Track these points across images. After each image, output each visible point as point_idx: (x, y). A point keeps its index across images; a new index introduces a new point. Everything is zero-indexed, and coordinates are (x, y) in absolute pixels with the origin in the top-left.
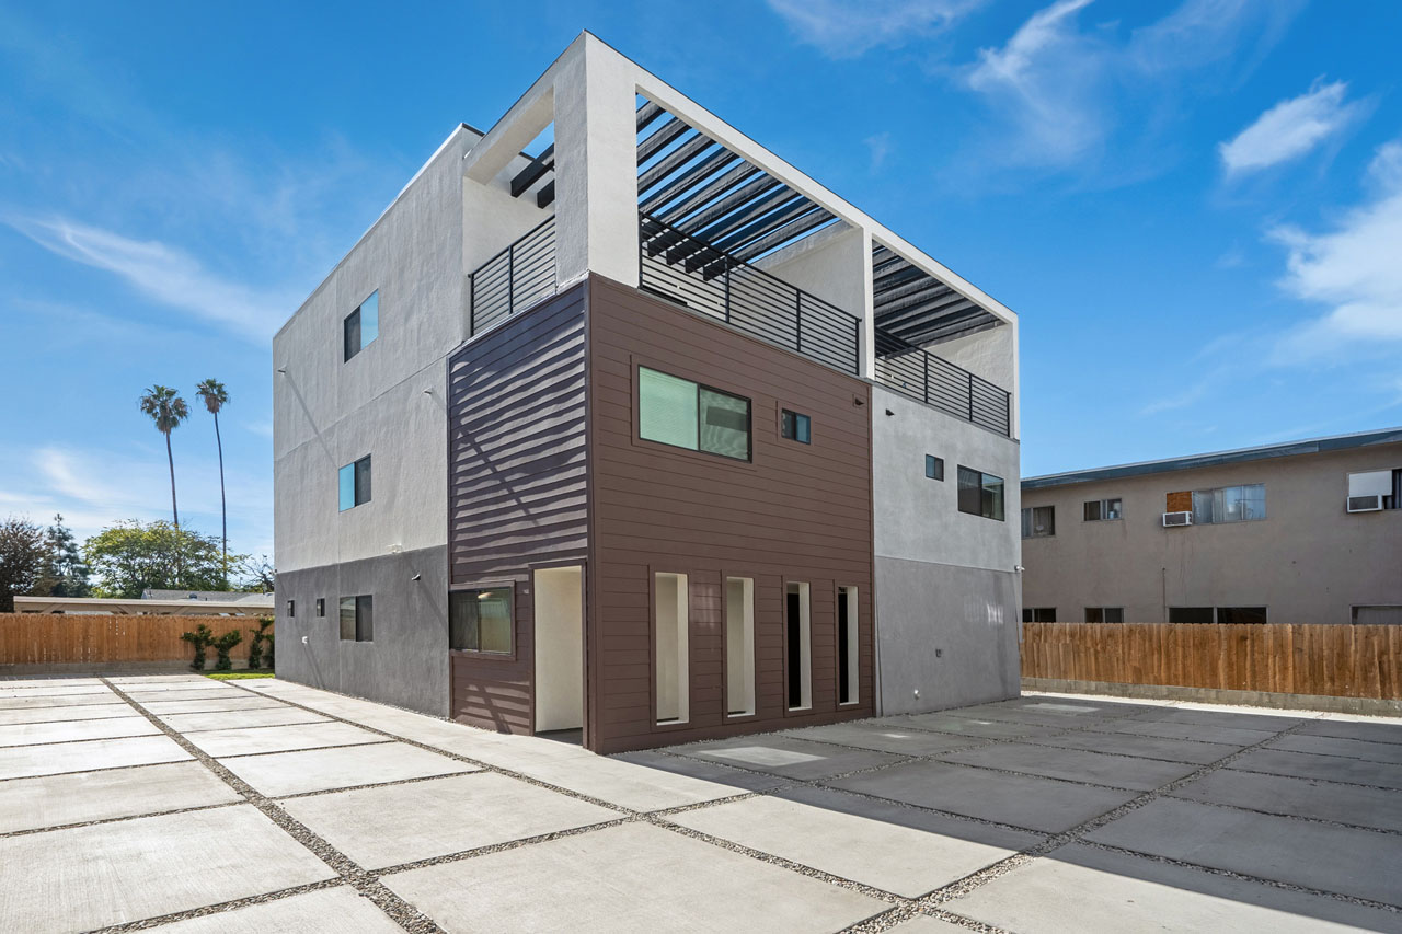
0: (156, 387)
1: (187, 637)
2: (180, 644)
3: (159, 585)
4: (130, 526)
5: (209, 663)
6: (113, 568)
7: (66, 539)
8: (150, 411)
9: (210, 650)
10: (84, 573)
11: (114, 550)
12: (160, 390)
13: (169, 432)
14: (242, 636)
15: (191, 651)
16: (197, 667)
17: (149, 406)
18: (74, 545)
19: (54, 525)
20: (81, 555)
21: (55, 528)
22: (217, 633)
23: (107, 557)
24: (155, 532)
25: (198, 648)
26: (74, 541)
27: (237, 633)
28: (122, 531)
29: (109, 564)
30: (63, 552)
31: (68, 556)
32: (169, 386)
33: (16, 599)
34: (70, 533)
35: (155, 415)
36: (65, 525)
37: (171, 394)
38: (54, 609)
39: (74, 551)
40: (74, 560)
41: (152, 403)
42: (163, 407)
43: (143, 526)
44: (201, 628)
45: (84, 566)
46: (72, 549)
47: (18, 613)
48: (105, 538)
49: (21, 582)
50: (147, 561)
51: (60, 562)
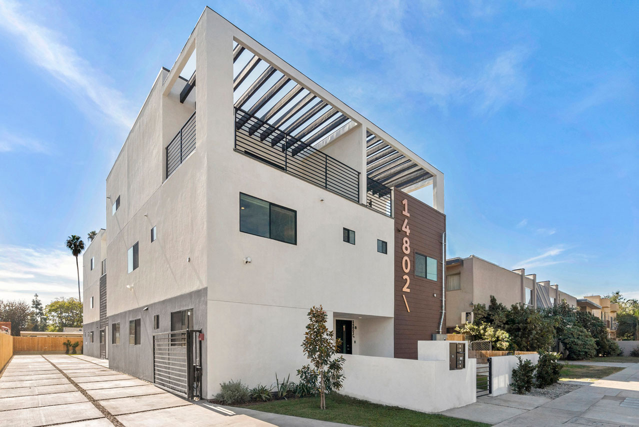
0: (72, 236)
1: (64, 344)
2: (62, 346)
3: (71, 326)
4: (61, 300)
5: (71, 352)
6: (55, 318)
7: (39, 304)
8: (70, 247)
9: (71, 348)
10: (45, 319)
11: (55, 310)
12: (74, 237)
13: (77, 256)
14: (79, 343)
15: (66, 349)
16: (67, 353)
17: (70, 244)
18: (42, 307)
19: (34, 298)
20: (44, 312)
21: (35, 300)
22: (73, 343)
23: (53, 313)
24: (69, 303)
25: (67, 347)
26: (42, 306)
27: (78, 342)
28: (58, 302)
29: (53, 316)
30: (38, 311)
31: (40, 313)
32: (77, 235)
33: (21, 332)
34: (40, 302)
35: (72, 248)
36: (38, 298)
37: (78, 239)
38: (31, 335)
39: (42, 310)
40: (42, 314)
41: (71, 243)
42: (75, 245)
43: (65, 300)
44: (68, 341)
45: (45, 317)
46: (41, 309)
47: (22, 337)
48: (52, 306)
49: (23, 325)
50: (67, 314)
51: (36, 315)
